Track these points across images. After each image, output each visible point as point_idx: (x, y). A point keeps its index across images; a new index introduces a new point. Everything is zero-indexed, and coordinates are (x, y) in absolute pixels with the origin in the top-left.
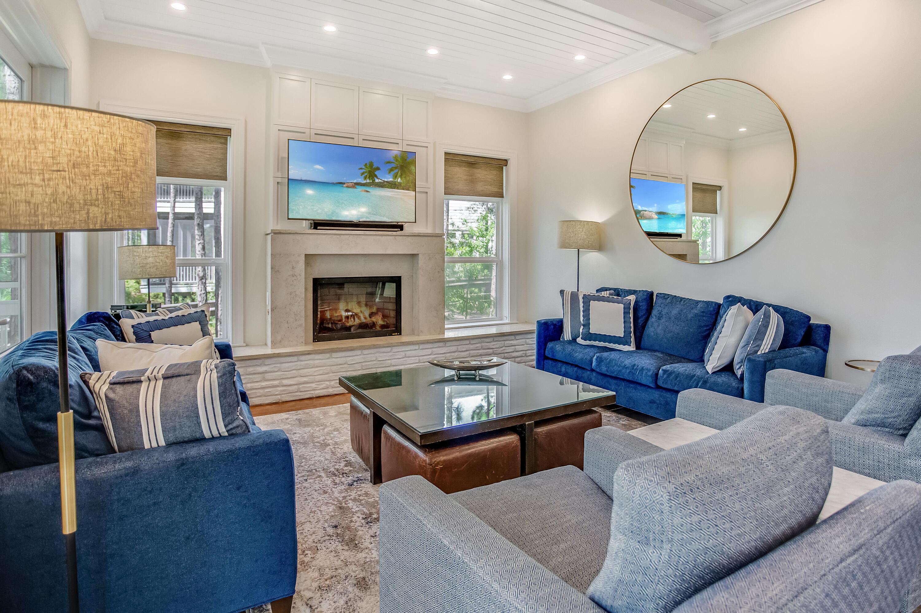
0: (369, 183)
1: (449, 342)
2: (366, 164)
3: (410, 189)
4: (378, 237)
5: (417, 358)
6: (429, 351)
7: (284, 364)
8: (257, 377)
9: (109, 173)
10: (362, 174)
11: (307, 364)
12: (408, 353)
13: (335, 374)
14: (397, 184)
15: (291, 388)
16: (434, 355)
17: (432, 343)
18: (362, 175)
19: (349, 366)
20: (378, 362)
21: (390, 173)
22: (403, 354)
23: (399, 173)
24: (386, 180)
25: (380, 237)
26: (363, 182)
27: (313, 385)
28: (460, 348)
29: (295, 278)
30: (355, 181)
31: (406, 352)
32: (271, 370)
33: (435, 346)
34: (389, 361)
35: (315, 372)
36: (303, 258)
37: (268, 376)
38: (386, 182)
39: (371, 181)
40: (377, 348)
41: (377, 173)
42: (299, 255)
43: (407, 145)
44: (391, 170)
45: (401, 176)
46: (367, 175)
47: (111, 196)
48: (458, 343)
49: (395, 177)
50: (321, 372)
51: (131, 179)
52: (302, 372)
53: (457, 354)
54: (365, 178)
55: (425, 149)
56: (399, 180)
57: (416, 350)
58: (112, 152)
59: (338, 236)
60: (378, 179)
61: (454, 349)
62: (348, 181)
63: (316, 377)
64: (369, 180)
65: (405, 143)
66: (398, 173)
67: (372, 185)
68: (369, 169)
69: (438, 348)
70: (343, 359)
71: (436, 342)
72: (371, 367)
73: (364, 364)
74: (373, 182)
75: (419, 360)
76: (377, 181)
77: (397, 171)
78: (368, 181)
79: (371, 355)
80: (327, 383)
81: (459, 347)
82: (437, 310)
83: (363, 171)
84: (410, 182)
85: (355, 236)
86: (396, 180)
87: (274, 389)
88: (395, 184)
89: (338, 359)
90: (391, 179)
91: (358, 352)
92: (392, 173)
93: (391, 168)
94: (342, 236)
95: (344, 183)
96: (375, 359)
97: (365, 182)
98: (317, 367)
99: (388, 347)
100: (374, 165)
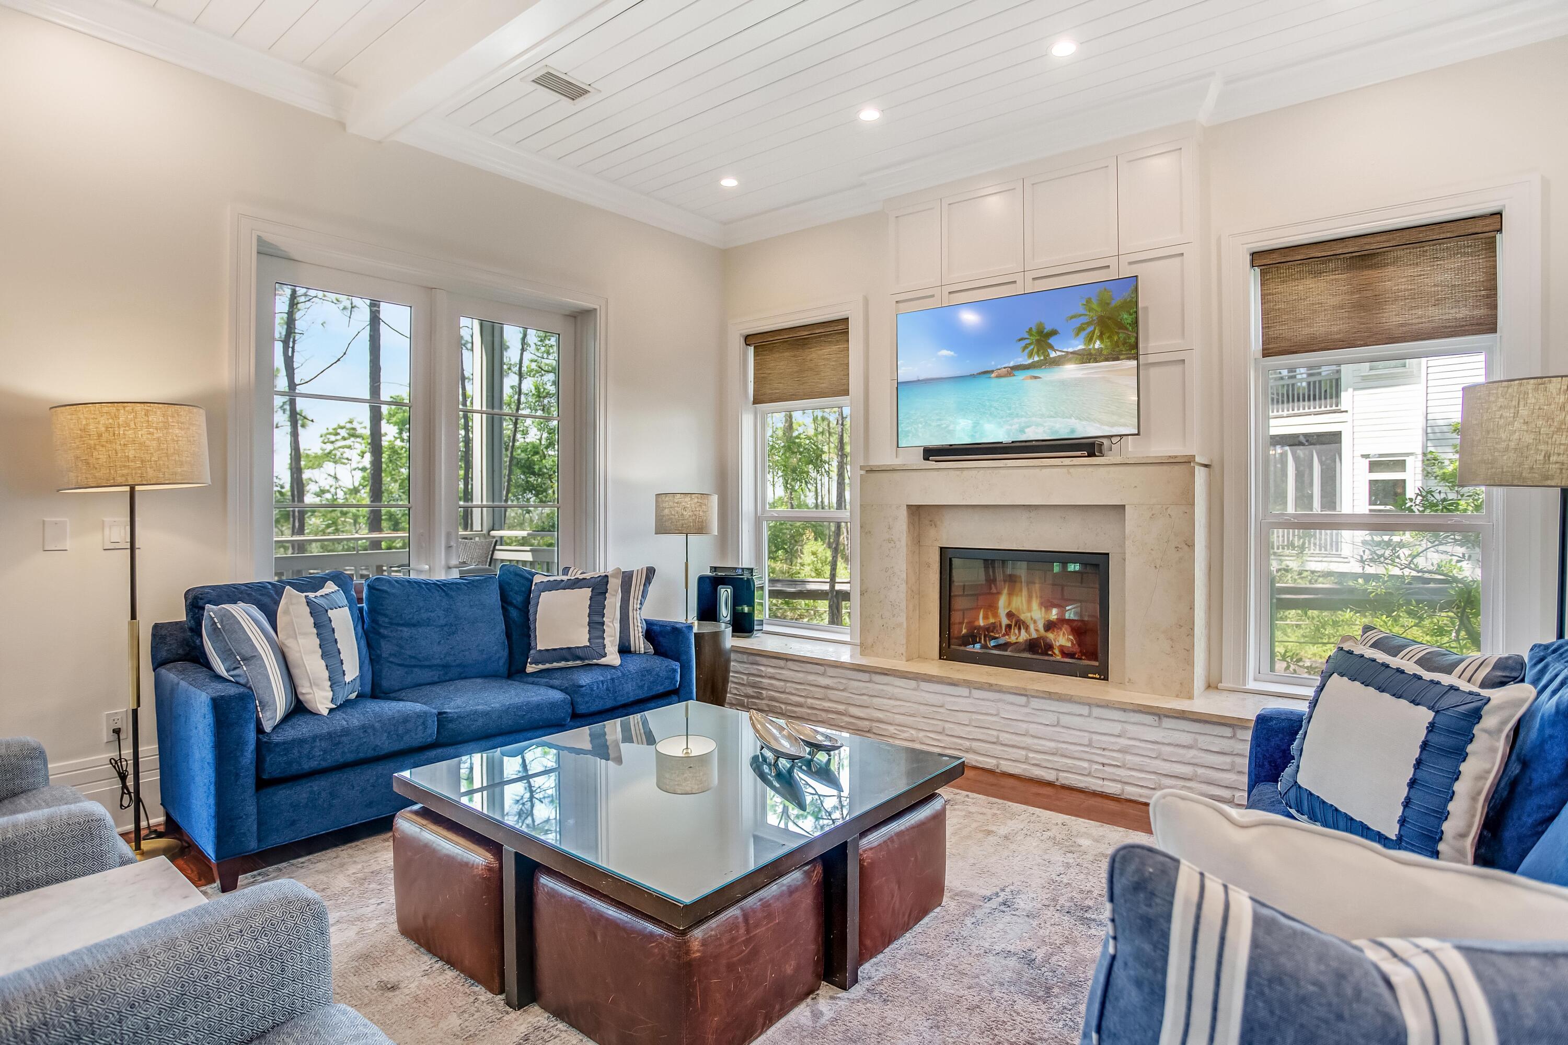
0: (1038, 362)
1: (1168, 720)
2: (1031, 329)
3: (1122, 357)
4: (1032, 471)
5: (1086, 734)
6: (1117, 728)
7: (853, 682)
8: (819, 692)
9: (78, 447)
10: (1025, 348)
11: (883, 690)
12: (1065, 720)
13: (925, 720)
14: (1093, 352)
15: (860, 723)
16: (1129, 738)
17: (1124, 710)
18: (1023, 351)
19: (948, 712)
20: (1002, 721)
21: (1077, 334)
22: (1052, 718)
23: (1097, 331)
24: (1070, 350)
25: (1037, 470)
26: (1026, 363)
27: (892, 729)
28: (1203, 741)
29: (892, 544)
30: (1012, 364)
31: (1061, 716)
32: (835, 686)
33: (1132, 720)
34: (1024, 726)
35: (894, 706)
36: (903, 514)
37: (832, 694)
38: (1072, 353)
39: (1042, 358)
40: (1000, 691)
41: (1052, 341)
42: (898, 507)
43: (1130, 263)
44: (1081, 329)
45: (1101, 338)
46: (1033, 350)
47: (80, 464)
48: (1197, 727)
49: (1090, 340)
50: (902, 710)
51: (95, 449)
52: (876, 701)
53: (1192, 753)
54: (1031, 355)
55: (1178, 259)
56: (1098, 345)
57: (1081, 715)
58: (79, 432)
59: (958, 472)
60: (1055, 351)
61: (1185, 738)
62: (999, 367)
63: (897, 716)
64: (1038, 356)
65: (1124, 260)
66: (1094, 332)
67: (1044, 364)
68: (1038, 338)
69: (1139, 726)
70: (940, 697)
71: (1134, 711)
72: (987, 726)
73: (975, 716)
74: (1045, 359)
75: (1090, 740)
76: (1053, 354)
77: (1091, 328)
78: (1036, 359)
79: (988, 703)
80: (913, 732)
81: (1201, 739)
82: (1172, 640)
83: (1027, 341)
84: (1120, 344)
85: (990, 471)
86: (1091, 346)
87: (839, 716)
88: (1090, 354)
89: (932, 696)
90: (1081, 347)
91: (964, 691)
92: (1083, 334)
93: (1079, 325)
94: (965, 472)
95: (992, 372)
96: (994, 712)
97: (1030, 361)
98: (897, 699)
99: (1022, 695)
100: (1046, 327)
